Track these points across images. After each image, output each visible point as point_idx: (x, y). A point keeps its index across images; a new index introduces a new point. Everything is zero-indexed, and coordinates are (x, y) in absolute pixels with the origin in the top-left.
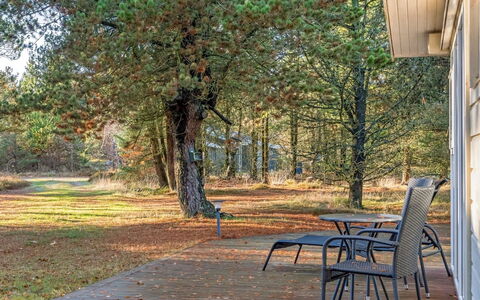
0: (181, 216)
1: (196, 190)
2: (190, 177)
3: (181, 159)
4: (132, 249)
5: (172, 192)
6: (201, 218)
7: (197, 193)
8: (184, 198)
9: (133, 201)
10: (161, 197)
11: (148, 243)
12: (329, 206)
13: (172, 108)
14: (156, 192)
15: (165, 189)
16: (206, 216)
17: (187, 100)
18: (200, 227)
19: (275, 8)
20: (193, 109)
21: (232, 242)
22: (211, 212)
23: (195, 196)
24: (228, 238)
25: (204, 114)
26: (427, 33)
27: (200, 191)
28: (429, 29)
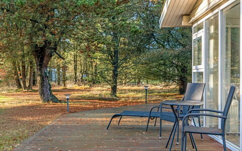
0: (41, 102)
1: (48, 90)
2: (45, 84)
3: (41, 75)
4: (25, 119)
5: (24, 91)
6: (51, 103)
7: (49, 91)
8: (42, 94)
9: (6, 95)
10: (19, 93)
11: (32, 116)
12: (103, 96)
13: (36, 51)
14: (17, 91)
15: (21, 90)
16: (53, 102)
17: (45, 47)
18: (53, 107)
19: (97, 4)
20: (48, 51)
21: (76, 114)
22: (55, 100)
23: (47, 93)
24: (72, 112)
25: (52, 54)
26: (182, 16)
27: (50, 90)
28: (184, 13)
